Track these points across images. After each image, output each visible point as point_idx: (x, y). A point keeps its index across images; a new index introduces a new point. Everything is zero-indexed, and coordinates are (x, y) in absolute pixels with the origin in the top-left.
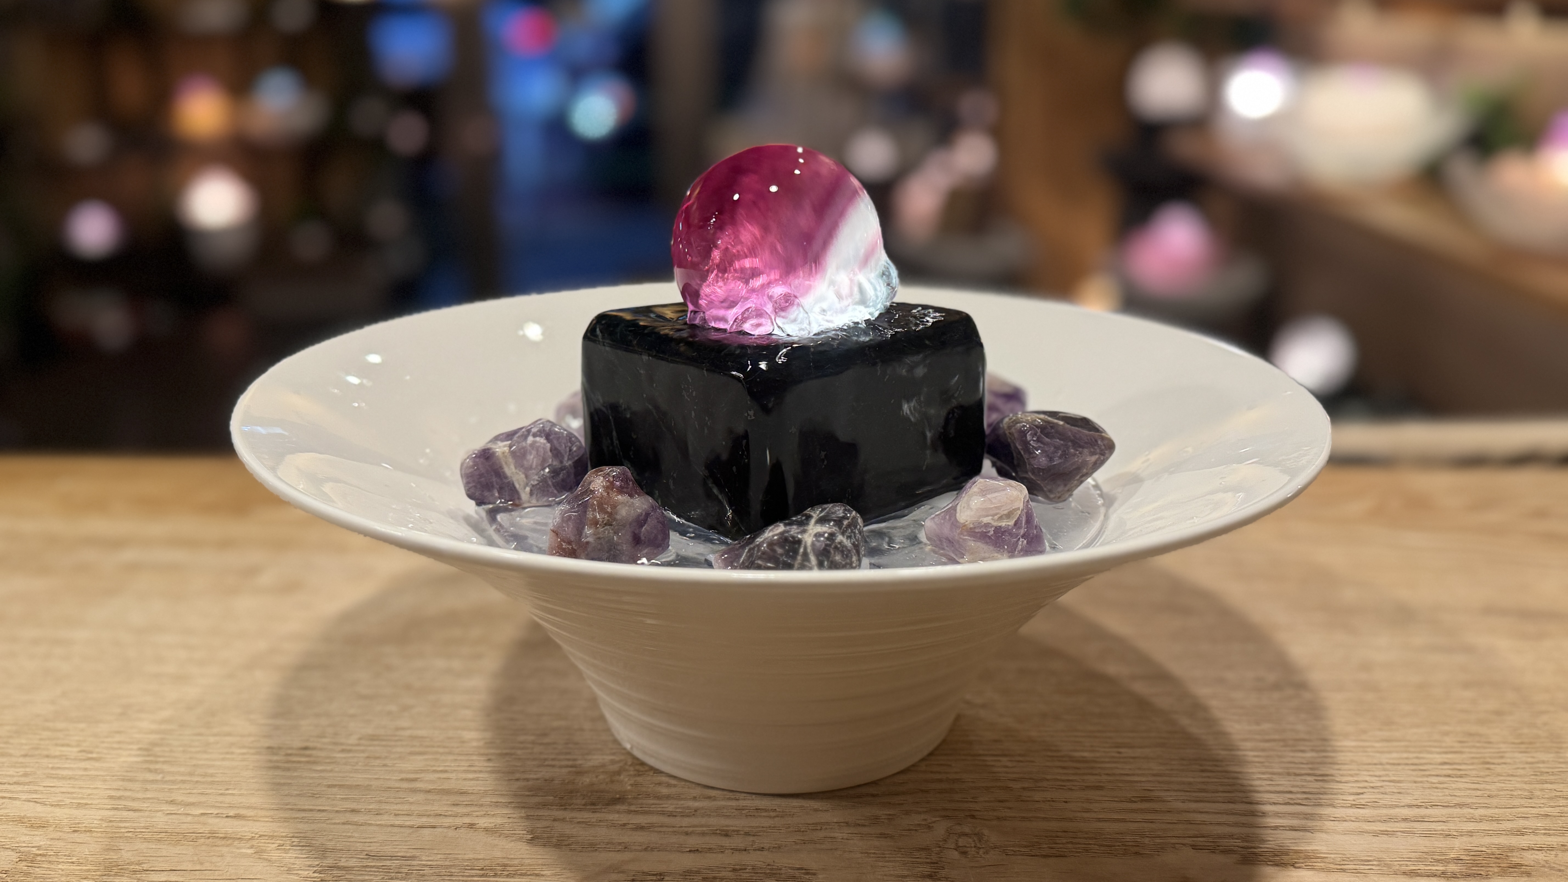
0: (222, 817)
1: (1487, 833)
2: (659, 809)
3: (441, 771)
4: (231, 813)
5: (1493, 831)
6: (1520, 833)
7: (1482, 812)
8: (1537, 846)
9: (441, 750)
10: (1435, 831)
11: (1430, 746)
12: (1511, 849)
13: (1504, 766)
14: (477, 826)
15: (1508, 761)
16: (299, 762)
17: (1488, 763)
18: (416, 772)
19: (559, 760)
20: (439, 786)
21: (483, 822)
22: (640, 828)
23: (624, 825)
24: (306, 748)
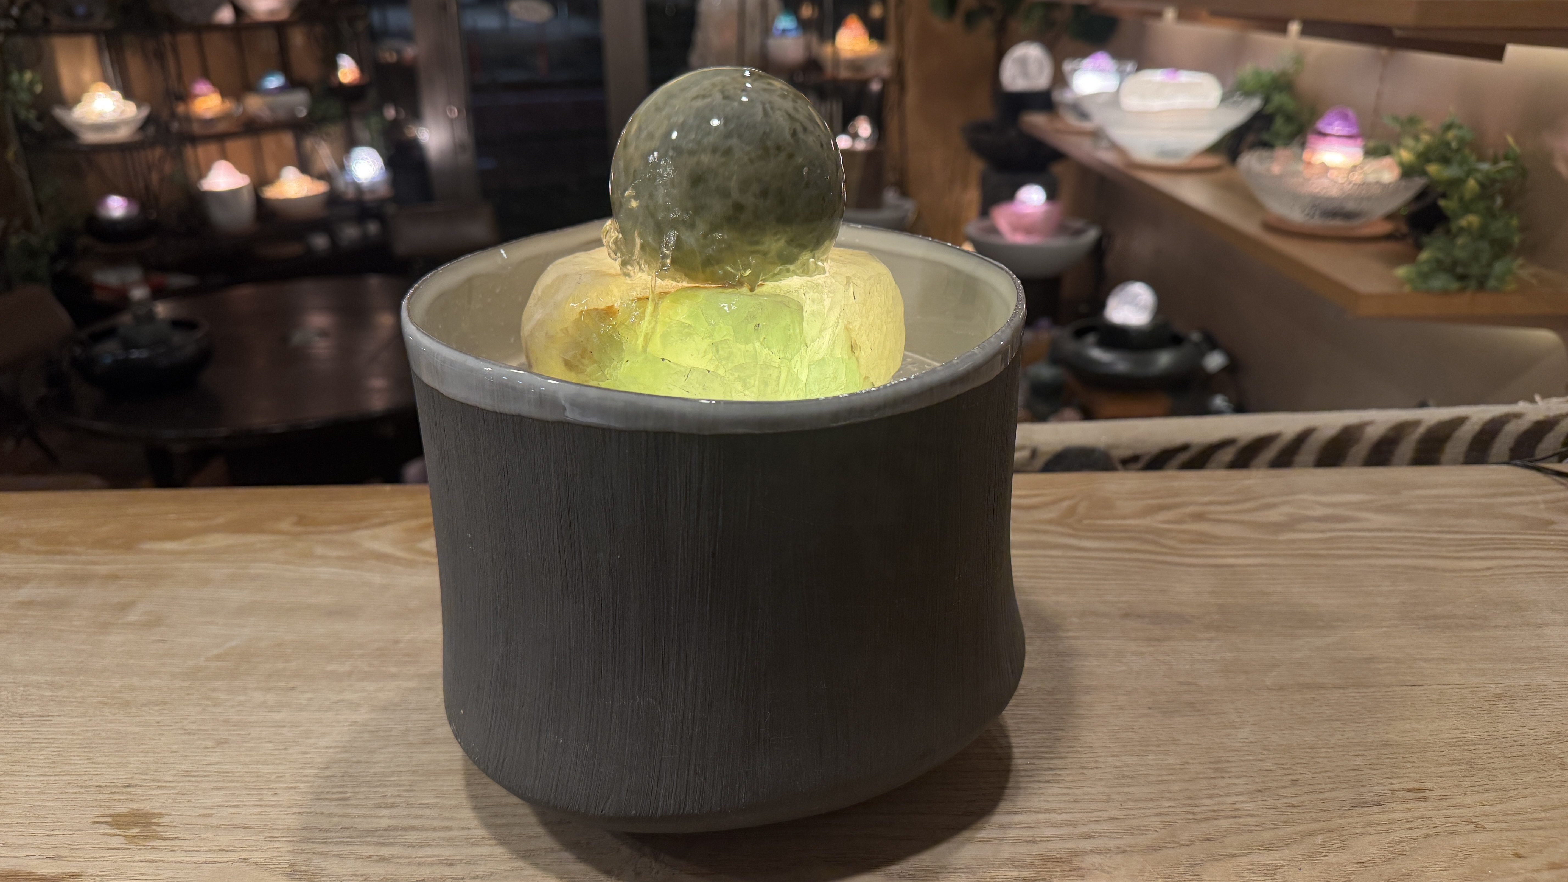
0: (43, 859)
1: (1062, 838)
2: (403, 841)
3: (234, 806)
4: (51, 855)
5: (1067, 835)
6: (1088, 836)
7: (1064, 816)
8: (1098, 849)
9: (239, 785)
10: (1022, 837)
11: (1042, 752)
12: (1077, 853)
13: (1095, 770)
14: (250, 861)
15: (1101, 765)
16: (120, 800)
17: (1084, 768)
18: (213, 807)
19: (334, 793)
20: (228, 822)
21: (257, 857)
22: (383, 859)
23: (370, 856)
24: (129, 786)
